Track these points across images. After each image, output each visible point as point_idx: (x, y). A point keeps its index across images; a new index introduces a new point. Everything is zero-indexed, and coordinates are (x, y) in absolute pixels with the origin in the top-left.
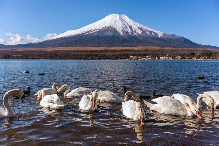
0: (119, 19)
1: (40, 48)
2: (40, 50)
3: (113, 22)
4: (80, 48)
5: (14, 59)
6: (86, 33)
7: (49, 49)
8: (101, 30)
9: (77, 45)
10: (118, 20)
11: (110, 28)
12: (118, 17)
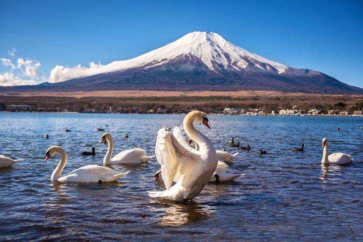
0: (206, 41)
1: (62, 93)
2: (62, 96)
3: (195, 46)
4: (134, 93)
5: (13, 111)
6: (147, 65)
7: (79, 95)
8: (173, 60)
9: (131, 88)
10: (204, 43)
11: (190, 58)
12: (205, 37)
